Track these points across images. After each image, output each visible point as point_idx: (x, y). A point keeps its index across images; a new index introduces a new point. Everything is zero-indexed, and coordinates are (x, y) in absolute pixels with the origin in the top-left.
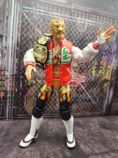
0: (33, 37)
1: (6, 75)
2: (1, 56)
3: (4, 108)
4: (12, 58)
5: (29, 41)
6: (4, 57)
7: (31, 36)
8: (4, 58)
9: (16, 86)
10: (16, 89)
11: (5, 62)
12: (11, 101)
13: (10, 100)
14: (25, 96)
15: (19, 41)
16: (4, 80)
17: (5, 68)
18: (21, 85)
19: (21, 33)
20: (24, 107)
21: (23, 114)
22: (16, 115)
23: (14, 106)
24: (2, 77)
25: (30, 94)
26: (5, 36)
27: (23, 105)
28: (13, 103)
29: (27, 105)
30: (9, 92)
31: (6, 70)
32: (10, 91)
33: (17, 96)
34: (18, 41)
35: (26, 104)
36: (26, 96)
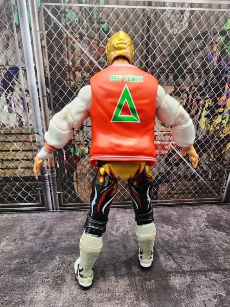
0: (74, 62)
1: (37, 141)
2: (23, 108)
3: (44, 194)
4: (41, 111)
5: (67, 73)
6: (29, 109)
7: (69, 60)
8: (29, 112)
9: (56, 158)
10: (58, 164)
11: (30, 118)
12: (53, 183)
13: (51, 182)
14: (73, 175)
15: (47, 74)
16: (36, 151)
17: (33, 129)
18: (65, 156)
19: (49, 59)
20: (75, 192)
21: (74, 202)
22: (63, 204)
23: (58, 191)
24: (31, 145)
25: (81, 170)
26: (22, 68)
27: (73, 188)
28: (56, 187)
29: (79, 188)
30: (46, 169)
31: (36, 132)
32: (48, 168)
33: (62, 175)
34: (47, 76)
35: (77, 187)
36: (75, 175)
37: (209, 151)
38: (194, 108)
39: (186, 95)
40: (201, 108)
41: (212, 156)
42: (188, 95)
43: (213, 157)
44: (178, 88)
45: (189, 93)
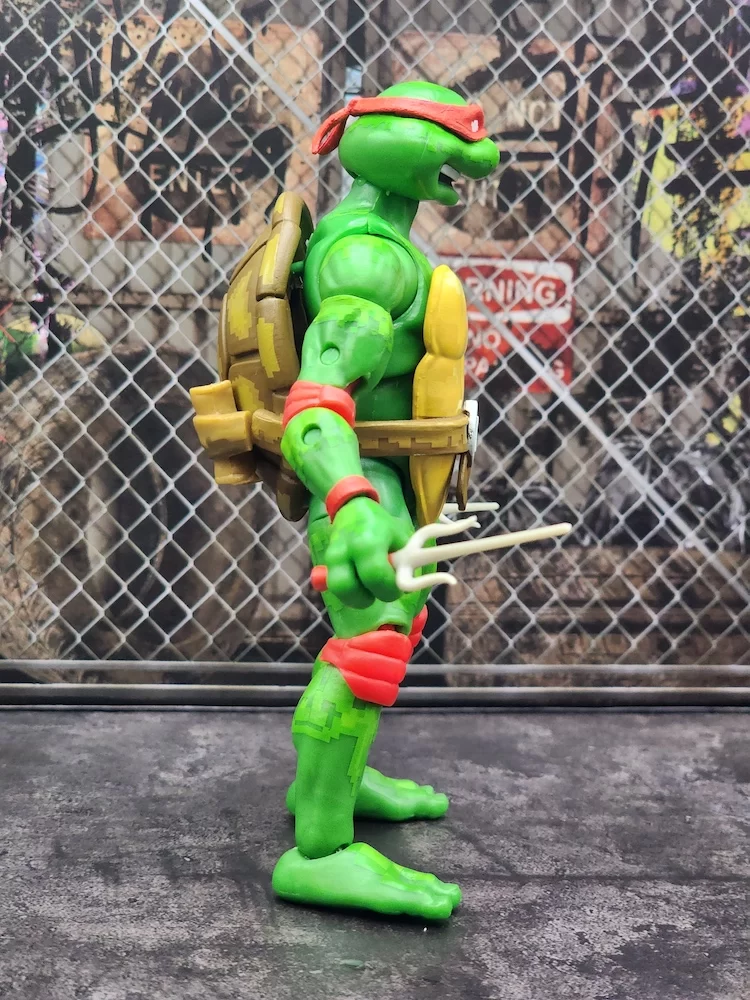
37: (716, 374)
38: (607, 141)
39: (558, 79)
40: (642, 145)
41: (734, 402)
42: (571, 81)
43: (738, 412)
44: (519, 47)
45: (575, 71)
